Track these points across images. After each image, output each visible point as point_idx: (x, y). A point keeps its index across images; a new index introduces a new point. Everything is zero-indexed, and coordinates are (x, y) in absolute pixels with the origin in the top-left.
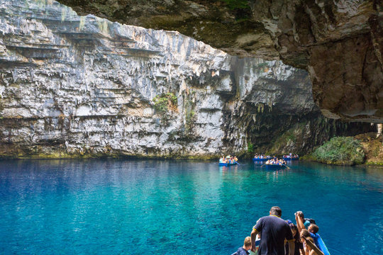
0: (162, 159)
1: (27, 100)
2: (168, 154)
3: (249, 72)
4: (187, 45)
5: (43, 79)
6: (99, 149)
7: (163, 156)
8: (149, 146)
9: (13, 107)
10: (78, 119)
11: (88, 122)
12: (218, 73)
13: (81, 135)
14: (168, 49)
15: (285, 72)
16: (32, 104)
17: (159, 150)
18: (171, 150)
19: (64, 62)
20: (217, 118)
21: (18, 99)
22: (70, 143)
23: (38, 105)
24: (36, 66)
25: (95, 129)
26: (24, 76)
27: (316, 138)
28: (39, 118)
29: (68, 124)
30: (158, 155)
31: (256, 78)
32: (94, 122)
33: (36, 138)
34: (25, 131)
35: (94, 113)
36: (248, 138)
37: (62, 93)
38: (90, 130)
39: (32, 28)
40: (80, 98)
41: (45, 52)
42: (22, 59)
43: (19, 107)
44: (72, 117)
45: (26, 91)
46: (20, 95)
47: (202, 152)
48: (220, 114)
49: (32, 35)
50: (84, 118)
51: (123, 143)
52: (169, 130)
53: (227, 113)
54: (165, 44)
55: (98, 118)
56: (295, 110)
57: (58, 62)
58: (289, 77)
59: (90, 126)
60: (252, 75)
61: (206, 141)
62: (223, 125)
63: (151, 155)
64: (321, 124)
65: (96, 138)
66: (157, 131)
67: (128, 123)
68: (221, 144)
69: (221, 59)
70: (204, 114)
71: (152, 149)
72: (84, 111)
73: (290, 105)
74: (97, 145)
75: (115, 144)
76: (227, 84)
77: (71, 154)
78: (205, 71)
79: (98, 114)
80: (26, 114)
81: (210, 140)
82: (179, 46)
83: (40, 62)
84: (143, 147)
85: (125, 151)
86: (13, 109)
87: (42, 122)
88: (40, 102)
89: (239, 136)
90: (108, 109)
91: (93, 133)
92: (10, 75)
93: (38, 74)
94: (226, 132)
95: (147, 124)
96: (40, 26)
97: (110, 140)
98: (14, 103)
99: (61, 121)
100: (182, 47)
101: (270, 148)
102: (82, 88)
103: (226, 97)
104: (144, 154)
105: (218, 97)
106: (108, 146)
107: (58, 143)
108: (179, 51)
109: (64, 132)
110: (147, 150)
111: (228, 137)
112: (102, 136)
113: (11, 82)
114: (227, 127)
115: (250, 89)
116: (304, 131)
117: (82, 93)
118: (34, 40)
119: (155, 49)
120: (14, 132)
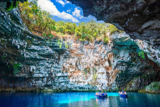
0: (85, 92)
1: (42, 71)
2: (88, 90)
3: (114, 59)
4: (93, 51)
5: (47, 64)
6: (64, 88)
8: (81, 87)
9: (37, 73)
10: (57, 77)
11: (61, 78)
12: (104, 60)
13: (58, 83)
14: (87, 53)
15: (127, 59)
16: (43, 72)
17: (84, 88)
18: (89, 88)
19: (54, 58)
20: (105, 76)
21: (39, 71)
22: (54, 86)
23: (45, 72)
24: (46, 60)
25: (63, 81)
26: (42, 63)
27: (143, 82)
28: (45, 77)
29: (54, 79)
30: (84, 90)
31: (117, 61)
32: (62, 78)
33: (43, 84)
34: (40, 82)
35: (63, 75)
36: (117, 84)
37: (52, 68)
38: (61, 81)
39: (46, 48)
40: (58, 70)
41: (49, 56)
42: (42, 58)
43: (39, 73)
44: (56, 77)
45: (42, 68)
46: (40, 69)
47: (100, 89)
48: (105, 74)
49: (46, 50)
50: (59, 77)
51: (72, 86)
52: (88, 80)
53: (108, 73)
54: (86, 51)
55: (64, 77)
56: (133, 72)
57: (53, 59)
58: (129, 60)
59: (61, 80)
60: (115, 60)
61: (101, 85)
62: (107, 78)
63: (81, 90)
64: (144, 77)
65: (63, 84)
66: (84, 81)
67: (74, 78)
68: (107, 86)
69: (105, 55)
70: (100, 75)
72: (59, 74)
73: (131, 71)
74: (63, 86)
75: (69, 86)
76: (107, 64)
77: (54, 90)
78: (99, 59)
79: (64, 75)
80: (41, 76)
81: (102, 84)
82: (90, 52)
83: (47, 59)
84: (79, 87)
85: (73, 89)
86: (37, 74)
87: (46, 78)
88: (46, 71)
89: (113, 83)
90: (67, 73)
91: (62, 82)
92: (38, 63)
93: (46, 63)
94: (108, 81)
95: (80, 79)
96: (49, 48)
97: (67, 85)
98: (38, 72)
99: (52, 78)
100: (91, 52)
101: (126, 87)
102: (60, 66)
103: (107, 68)
104: (79, 90)
105: (104, 68)
106: (67, 87)
107: (50, 86)
108: (90, 53)
109: (53, 82)
110: (80, 88)
111: (109, 83)
112: (65, 83)
113: (38, 65)
114: (109, 79)
115: (115, 65)
116: (138, 80)
117: (59, 68)
118: (47, 52)
119: (82, 53)
120: (37, 82)
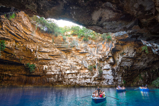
0: (92, 87)
1: (53, 70)
2: (94, 85)
3: (119, 56)
4: (97, 49)
5: (57, 63)
6: (73, 84)
7: (93, 86)
8: (88, 82)
9: (50, 71)
10: (66, 74)
11: (69, 75)
12: (108, 57)
13: (67, 79)
14: (91, 51)
15: (132, 54)
16: (54, 70)
17: (91, 84)
18: (95, 84)
19: (63, 58)
20: (110, 72)
21: (51, 69)
22: (65, 82)
23: (56, 70)
24: (56, 60)
25: (72, 77)
26: (53, 63)
27: (151, 77)
28: (56, 74)
29: (64, 76)
30: (91, 85)
31: (122, 58)
32: (71, 75)
33: (55, 80)
34: (52, 78)
36: (123, 79)
37: (62, 67)
38: (70, 78)
39: (55, 50)
40: (67, 68)
41: (58, 56)
42: (52, 58)
43: (51, 71)
45: (53, 67)
46: (51, 68)
47: (106, 84)
48: (111, 70)
49: (55, 52)
51: (80, 82)
52: (94, 76)
53: (113, 70)
54: (90, 50)
56: (140, 67)
57: (61, 58)
58: (134, 56)
59: (70, 76)
60: (120, 57)
61: (107, 80)
62: (112, 74)
63: (89, 85)
64: (152, 72)
65: (72, 80)
66: (90, 77)
67: (81, 75)
68: (113, 81)
69: (108, 53)
70: (105, 71)
71: (89, 83)
72: (68, 72)
73: (137, 66)
74: (72, 82)
76: (111, 60)
77: (64, 85)
78: (103, 57)
79: (72, 72)
80: (53, 73)
81: (108, 80)
82: (94, 50)
83: (57, 59)
84: (86, 83)
85: (80, 84)
86: (50, 72)
87: (57, 75)
88: (57, 70)
89: (119, 78)
90: (75, 71)
91: (71, 79)
92: (49, 63)
93: (56, 62)
94: (114, 77)
95: (87, 75)
96: (57, 49)
97: (76, 81)
98: (50, 70)
99: (62, 75)
100: (95, 50)
101: (133, 82)
102: (68, 65)
103: (112, 64)
104: (87, 85)
105: (109, 65)
106: (75, 83)
107: (61, 82)
108: (94, 51)
109: (63, 78)
110: (88, 84)
111: (115, 78)
112: (73, 79)
113: (50, 65)
114: (114, 75)
115: (120, 61)
116: (146, 75)
117: (67, 66)
118: (55, 53)
119: (87, 52)
120: (50, 79)
